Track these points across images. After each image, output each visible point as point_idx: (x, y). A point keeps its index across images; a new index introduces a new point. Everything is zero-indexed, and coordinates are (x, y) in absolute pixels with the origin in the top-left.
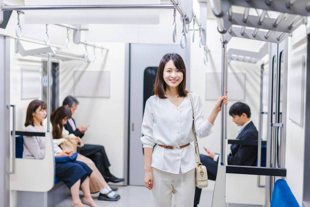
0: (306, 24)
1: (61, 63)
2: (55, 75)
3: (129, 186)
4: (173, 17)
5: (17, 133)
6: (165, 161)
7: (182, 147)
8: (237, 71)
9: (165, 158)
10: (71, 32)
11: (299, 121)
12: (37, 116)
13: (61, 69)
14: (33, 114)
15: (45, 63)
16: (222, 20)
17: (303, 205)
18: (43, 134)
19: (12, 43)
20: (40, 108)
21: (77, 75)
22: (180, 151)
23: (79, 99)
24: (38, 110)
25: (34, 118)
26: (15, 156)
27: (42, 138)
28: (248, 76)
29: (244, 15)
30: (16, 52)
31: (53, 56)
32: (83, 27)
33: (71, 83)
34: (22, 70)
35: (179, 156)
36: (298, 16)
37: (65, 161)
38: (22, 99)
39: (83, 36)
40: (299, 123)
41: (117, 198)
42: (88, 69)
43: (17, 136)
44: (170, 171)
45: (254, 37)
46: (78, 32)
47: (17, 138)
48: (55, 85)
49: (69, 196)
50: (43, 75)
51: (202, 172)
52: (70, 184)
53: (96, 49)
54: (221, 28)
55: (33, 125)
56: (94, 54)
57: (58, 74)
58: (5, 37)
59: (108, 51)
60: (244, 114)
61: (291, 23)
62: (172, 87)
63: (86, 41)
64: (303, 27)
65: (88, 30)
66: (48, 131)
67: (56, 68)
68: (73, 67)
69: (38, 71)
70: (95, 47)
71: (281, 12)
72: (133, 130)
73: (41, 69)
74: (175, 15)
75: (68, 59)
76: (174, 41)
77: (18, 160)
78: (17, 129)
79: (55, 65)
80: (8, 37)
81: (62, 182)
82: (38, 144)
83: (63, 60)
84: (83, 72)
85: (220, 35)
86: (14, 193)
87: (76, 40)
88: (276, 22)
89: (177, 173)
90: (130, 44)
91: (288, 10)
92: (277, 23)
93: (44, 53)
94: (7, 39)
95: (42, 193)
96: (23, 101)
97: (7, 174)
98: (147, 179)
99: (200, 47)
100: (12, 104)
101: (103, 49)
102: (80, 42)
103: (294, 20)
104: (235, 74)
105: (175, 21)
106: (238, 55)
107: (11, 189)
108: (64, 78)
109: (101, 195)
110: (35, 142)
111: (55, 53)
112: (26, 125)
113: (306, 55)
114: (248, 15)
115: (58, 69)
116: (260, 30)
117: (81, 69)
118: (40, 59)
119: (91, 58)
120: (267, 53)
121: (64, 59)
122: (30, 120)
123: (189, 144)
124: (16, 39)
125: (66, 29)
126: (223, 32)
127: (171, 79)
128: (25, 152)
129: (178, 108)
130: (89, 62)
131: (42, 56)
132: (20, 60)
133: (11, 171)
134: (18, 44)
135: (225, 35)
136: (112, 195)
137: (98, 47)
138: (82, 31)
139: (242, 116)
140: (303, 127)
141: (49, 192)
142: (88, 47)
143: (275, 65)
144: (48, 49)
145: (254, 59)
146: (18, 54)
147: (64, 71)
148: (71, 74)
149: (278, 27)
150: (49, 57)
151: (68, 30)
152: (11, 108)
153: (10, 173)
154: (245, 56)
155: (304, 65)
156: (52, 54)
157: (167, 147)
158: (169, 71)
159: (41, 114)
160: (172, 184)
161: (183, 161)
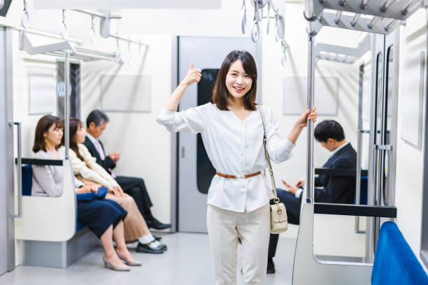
0: (426, 7)
1: (83, 64)
2: (74, 81)
3: (178, 234)
5: (24, 161)
6: (225, 194)
7: (247, 176)
8: (327, 75)
9: (225, 191)
10: (97, 20)
12: (50, 137)
13: (83, 73)
14: (45, 135)
15: (61, 65)
16: (311, 1)
17: (421, 256)
18: (59, 163)
19: (14, 37)
20: (54, 126)
21: (105, 81)
22: (245, 181)
23: (109, 115)
24: (51, 130)
25: (46, 141)
26: (21, 192)
27: (57, 167)
28: (342, 81)
30: (21, 49)
31: (72, 55)
32: (113, 14)
33: (98, 92)
34: (30, 75)
35: (244, 187)
37: (89, 198)
38: (30, 115)
39: (113, 26)
40: (416, 144)
41: (163, 249)
42: (122, 72)
43: (23, 165)
44: (231, 208)
45: (353, 25)
46: (107, 20)
47: (23, 168)
48: (74, 95)
49: (99, 247)
50: (59, 81)
51: (279, 210)
52: (100, 232)
53: (131, 44)
54: (310, 14)
55: (45, 151)
56: (129, 52)
57: (79, 80)
58: (5, 28)
59: (147, 47)
61: (406, 6)
63: (117, 34)
64: (421, 12)
65: (120, 18)
67: (76, 72)
68: (98, 72)
69: (52, 76)
70: (130, 41)
72: (183, 156)
73: (55, 73)
75: (92, 59)
76: (244, 32)
77: (25, 198)
78: (23, 156)
79: (75, 67)
80: (10, 28)
81: (86, 228)
82: (51, 177)
83: (85, 60)
84: (113, 77)
85: (307, 23)
86: (21, 245)
87: (104, 32)
88: (384, 5)
90: (178, 37)
92: (386, 6)
93: (60, 51)
94: (8, 31)
95: (59, 243)
96: (31, 117)
97: (11, 218)
100: (16, 122)
101: (141, 44)
102: (109, 35)
103: (410, 1)
104: (324, 78)
105: (244, 3)
106: (328, 51)
107: (17, 237)
108: (87, 85)
109: (140, 245)
110: (48, 174)
111: (75, 50)
112: (36, 150)
113: (425, 50)
115: (79, 73)
116: (362, 16)
117: (111, 73)
118: (53, 58)
119: (123, 58)
120: (369, 50)
121: (87, 59)
122: (40, 144)
123: (259, 173)
124: (20, 30)
125: (90, 16)
126: (311, 19)
127: (235, 85)
128: (35, 188)
129: (244, 122)
130: (121, 63)
131: (57, 55)
132: (27, 60)
133: (16, 212)
134: (23, 38)
135: (313, 23)
136: (155, 245)
137: (135, 42)
138: (112, 20)
140: (421, 149)
141: (69, 242)
142: (120, 41)
143: (381, 65)
144: (66, 45)
145: (350, 58)
146: (24, 52)
147: (87, 76)
148: (97, 79)
149: (387, 12)
150: (67, 56)
151: (93, 18)
152: (15, 127)
153: (15, 216)
154: (338, 53)
155: (423, 64)
156: (71, 51)
157: (226, 176)
158: (234, 74)
159: (55, 134)
160: (236, 228)
161: (250, 195)
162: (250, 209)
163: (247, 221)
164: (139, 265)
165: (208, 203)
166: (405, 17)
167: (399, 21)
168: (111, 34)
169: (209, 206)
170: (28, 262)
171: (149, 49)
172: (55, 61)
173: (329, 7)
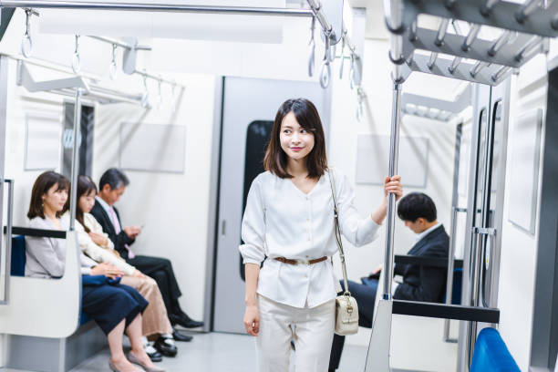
0: (547, 52)
1: (98, 108)
2: (86, 129)
3: (212, 334)
4: (311, 31)
5: (15, 230)
7: (312, 262)
8: (415, 134)
9: (280, 278)
10: (120, 52)
11: (527, 225)
12: (49, 200)
13: (98, 118)
14: (43, 197)
15: (69, 107)
18: (62, 235)
19: (11, 68)
20: (56, 186)
21: (126, 131)
22: (308, 269)
23: (129, 175)
24: (51, 191)
25: (44, 205)
26: (9, 272)
28: (434, 143)
29: (438, 33)
30: (19, 84)
31: (85, 94)
32: (140, 44)
33: (116, 144)
34: (28, 118)
35: (306, 277)
36: (535, 38)
38: (26, 170)
39: (140, 59)
40: (528, 228)
42: (149, 120)
43: (14, 236)
44: (288, 302)
45: (452, 72)
46: (132, 52)
47: (13, 239)
48: (85, 147)
49: (105, 348)
50: (65, 128)
51: (350, 308)
53: (163, 85)
54: (397, 54)
55: (43, 218)
56: (160, 94)
57: (92, 127)
59: (183, 89)
60: (422, 218)
61: (521, 49)
62: (295, 159)
63: (145, 70)
64: (541, 56)
65: (150, 49)
67: (89, 117)
68: (118, 118)
69: (57, 121)
70: (161, 80)
71: (506, 28)
72: (224, 233)
73: (62, 118)
74: (313, 29)
75: (111, 101)
76: (310, 75)
77: (15, 280)
78: (15, 224)
79: (87, 110)
80: (5, 56)
81: (93, 321)
82: (52, 249)
83: (101, 103)
84: (136, 126)
85: (393, 66)
86: (6, 338)
87: (128, 67)
88: (494, 47)
90: (224, 78)
91: (518, 26)
92: (496, 49)
93: (69, 88)
94: (2, 60)
95: (56, 341)
96: (27, 173)
98: (248, 319)
99: (352, 88)
100: (8, 178)
101: (175, 84)
102: (135, 71)
103: (526, 45)
104: (410, 139)
105: (313, 38)
106: (417, 104)
108: (102, 135)
110: (48, 246)
111: (88, 88)
113: (544, 107)
114: (446, 33)
115: (92, 118)
117: (134, 120)
118: (60, 98)
119: (152, 102)
120: (470, 104)
121: (103, 101)
122: (37, 209)
123: (325, 258)
124: (18, 60)
125: (111, 45)
126: (398, 62)
128: (30, 266)
129: (308, 195)
130: (148, 108)
131: (65, 93)
132: (25, 99)
133: (1, 298)
134: (22, 70)
135: (401, 67)
137: (168, 82)
138: (139, 52)
139: (418, 222)
140: (533, 234)
141: (69, 339)
142: (148, 79)
143: (484, 125)
144: (77, 81)
145: (445, 114)
146: (22, 88)
147: (103, 122)
148: (116, 127)
149: (497, 56)
150: (78, 95)
151: (114, 48)
152: (6, 185)
154: (429, 106)
155: (540, 125)
156: (84, 90)
158: (287, 131)
159: (57, 198)
161: (313, 287)
162: (312, 305)
163: (308, 317)
166: (518, 64)
167: (511, 68)
168: (137, 69)
170: (13, 364)
171: (185, 91)
172: (62, 101)
173: (423, 47)
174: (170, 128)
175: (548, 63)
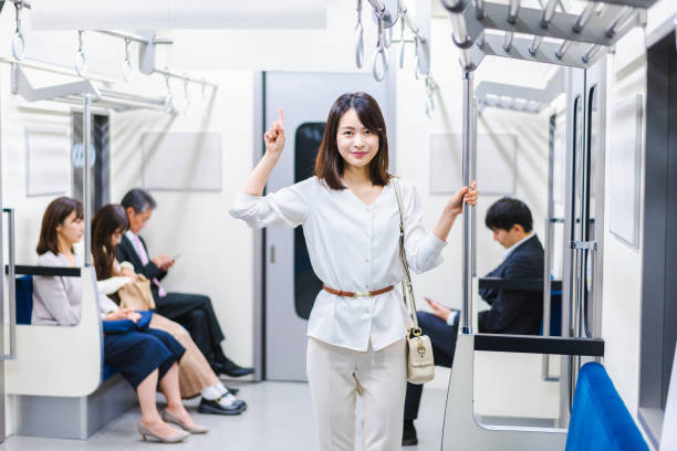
0: (644, 25)
1: (113, 116)
2: (100, 141)
3: (264, 384)
4: (357, 13)
5: (19, 269)
6: (337, 323)
7: (374, 293)
8: (498, 131)
9: (337, 317)
10: (135, 48)
11: (630, 238)
13: (113, 130)
14: (58, 230)
15: (77, 117)
16: (461, 17)
17: (640, 416)
18: (75, 272)
20: (73, 215)
21: (148, 143)
22: (370, 302)
23: (155, 196)
24: (69, 221)
25: (59, 237)
26: (14, 320)
27: (73, 279)
28: (523, 141)
29: (510, 7)
30: (15, 93)
31: (96, 101)
32: (159, 37)
33: (137, 160)
34: (28, 133)
35: (368, 312)
36: (625, 9)
37: (125, 329)
38: (28, 196)
39: (160, 55)
40: (630, 240)
41: (240, 408)
42: (172, 130)
43: (18, 276)
44: (347, 344)
45: (533, 54)
46: (150, 46)
47: (18, 281)
48: (100, 165)
49: (135, 406)
50: (75, 143)
51: (421, 348)
52: (135, 380)
53: (190, 85)
54: (461, 35)
55: (56, 252)
56: (186, 96)
57: (107, 141)
59: (216, 88)
60: (517, 226)
61: (612, 23)
62: (356, 167)
63: (166, 68)
64: (637, 33)
65: (171, 43)
66: (86, 265)
67: (103, 128)
68: (138, 128)
69: (62, 134)
70: (188, 79)
72: (273, 260)
73: (69, 130)
74: (359, 9)
75: (128, 108)
76: (359, 65)
77: (22, 328)
78: (19, 261)
79: (100, 120)
81: (118, 375)
82: (64, 294)
83: (116, 110)
84: (161, 136)
85: (459, 51)
86: (15, 400)
87: (146, 66)
88: (578, 22)
89: (364, 348)
90: (264, 73)
92: (582, 24)
93: (75, 95)
95: (76, 400)
96: (31, 199)
99: (417, 79)
100: (7, 207)
101: (204, 84)
102: (154, 71)
103: (617, 17)
104: (493, 136)
105: (360, 21)
106: (500, 95)
107: (8, 390)
108: (120, 149)
109: (204, 401)
110: (59, 290)
111: (99, 93)
112: (41, 251)
113: (643, 92)
114: (519, 8)
115: (107, 129)
116: (546, 39)
117: (158, 129)
118: (66, 107)
119: (177, 107)
120: (563, 90)
121: (119, 108)
122: (50, 241)
123: (391, 288)
124: (12, 63)
125: (123, 40)
126: (465, 45)
128: (37, 311)
130: (174, 114)
131: (71, 101)
132: (23, 109)
133: (7, 351)
134: (17, 75)
135: (468, 51)
136: (228, 402)
137: (196, 81)
138: (158, 46)
139: (513, 231)
140: (638, 248)
141: (91, 398)
142: (171, 79)
143: (580, 115)
144: (86, 86)
145: (533, 104)
146: (19, 97)
147: (120, 134)
148: (136, 139)
149: (584, 33)
150: (86, 103)
151: (127, 44)
152: (5, 216)
153: (5, 357)
154: (514, 97)
155: (640, 115)
156: (93, 96)
157: (341, 294)
158: (349, 133)
160: (354, 375)
161: (377, 324)
162: (377, 346)
163: (373, 363)
164: (204, 433)
165: (309, 334)
166: (611, 41)
167: (603, 47)
168: (157, 67)
169: (310, 341)
170: (26, 429)
171: (219, 91)
172: (69, 110)
173: (493, 26)
174: (201, 137)
175: (646, 38)
